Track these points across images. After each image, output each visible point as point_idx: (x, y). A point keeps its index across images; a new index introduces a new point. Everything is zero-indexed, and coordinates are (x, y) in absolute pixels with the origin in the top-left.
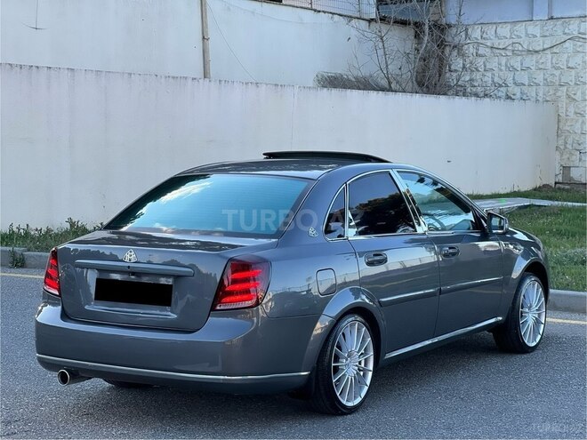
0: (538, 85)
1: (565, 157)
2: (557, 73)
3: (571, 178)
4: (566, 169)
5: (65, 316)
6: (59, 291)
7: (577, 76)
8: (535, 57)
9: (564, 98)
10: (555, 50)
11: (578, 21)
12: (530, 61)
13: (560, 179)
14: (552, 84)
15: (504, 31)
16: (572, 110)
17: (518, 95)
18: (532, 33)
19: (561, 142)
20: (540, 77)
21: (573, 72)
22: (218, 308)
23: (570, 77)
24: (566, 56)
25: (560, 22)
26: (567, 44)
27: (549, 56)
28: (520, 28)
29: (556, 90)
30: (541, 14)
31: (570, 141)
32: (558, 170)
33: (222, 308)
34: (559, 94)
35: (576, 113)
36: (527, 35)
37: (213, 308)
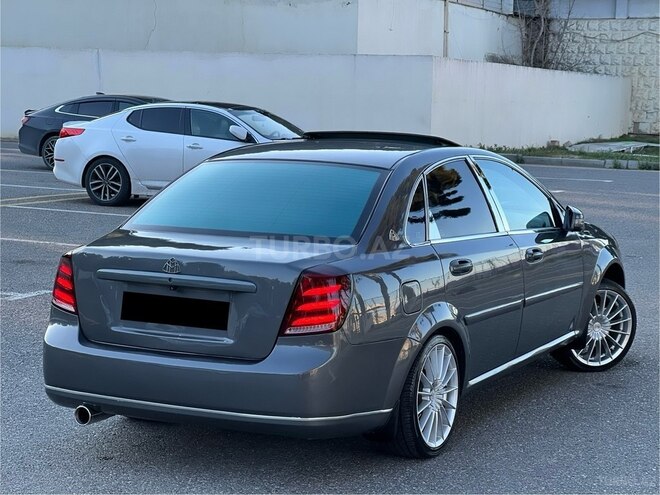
0: (617, 64)
1: (636, 115)
2: (632, 56)
3: (639, 131)
4: (636, 124)
5: (83, 338)
6: (75, 306)
7: (647, 60)
8: (616, 45)
9: (636, 75)
10: (631, 40)
11: (649, 21)
12: (613, 47)
13: (632, 130)
14: (629, 64)
15: (594, 25)
16: (642, 82)
17: (603, 71)
18: (615, 28)
19: (633, 105)
20: (619, 59)
21: (644, 57)
22: (288, 332)
23: (641, 60)
24: (639, 45)
25: (636, 21)
26: (640, 37)
27: (627, 45)
28: (606, 24)
29: (632, 69)
30: (621, 14)
31: (640, 105)
32: (631, 124)
33: (292, 332)
34: (633, 71)
35: (645, 85)
36: (611, 29)
37: (281, 333)
